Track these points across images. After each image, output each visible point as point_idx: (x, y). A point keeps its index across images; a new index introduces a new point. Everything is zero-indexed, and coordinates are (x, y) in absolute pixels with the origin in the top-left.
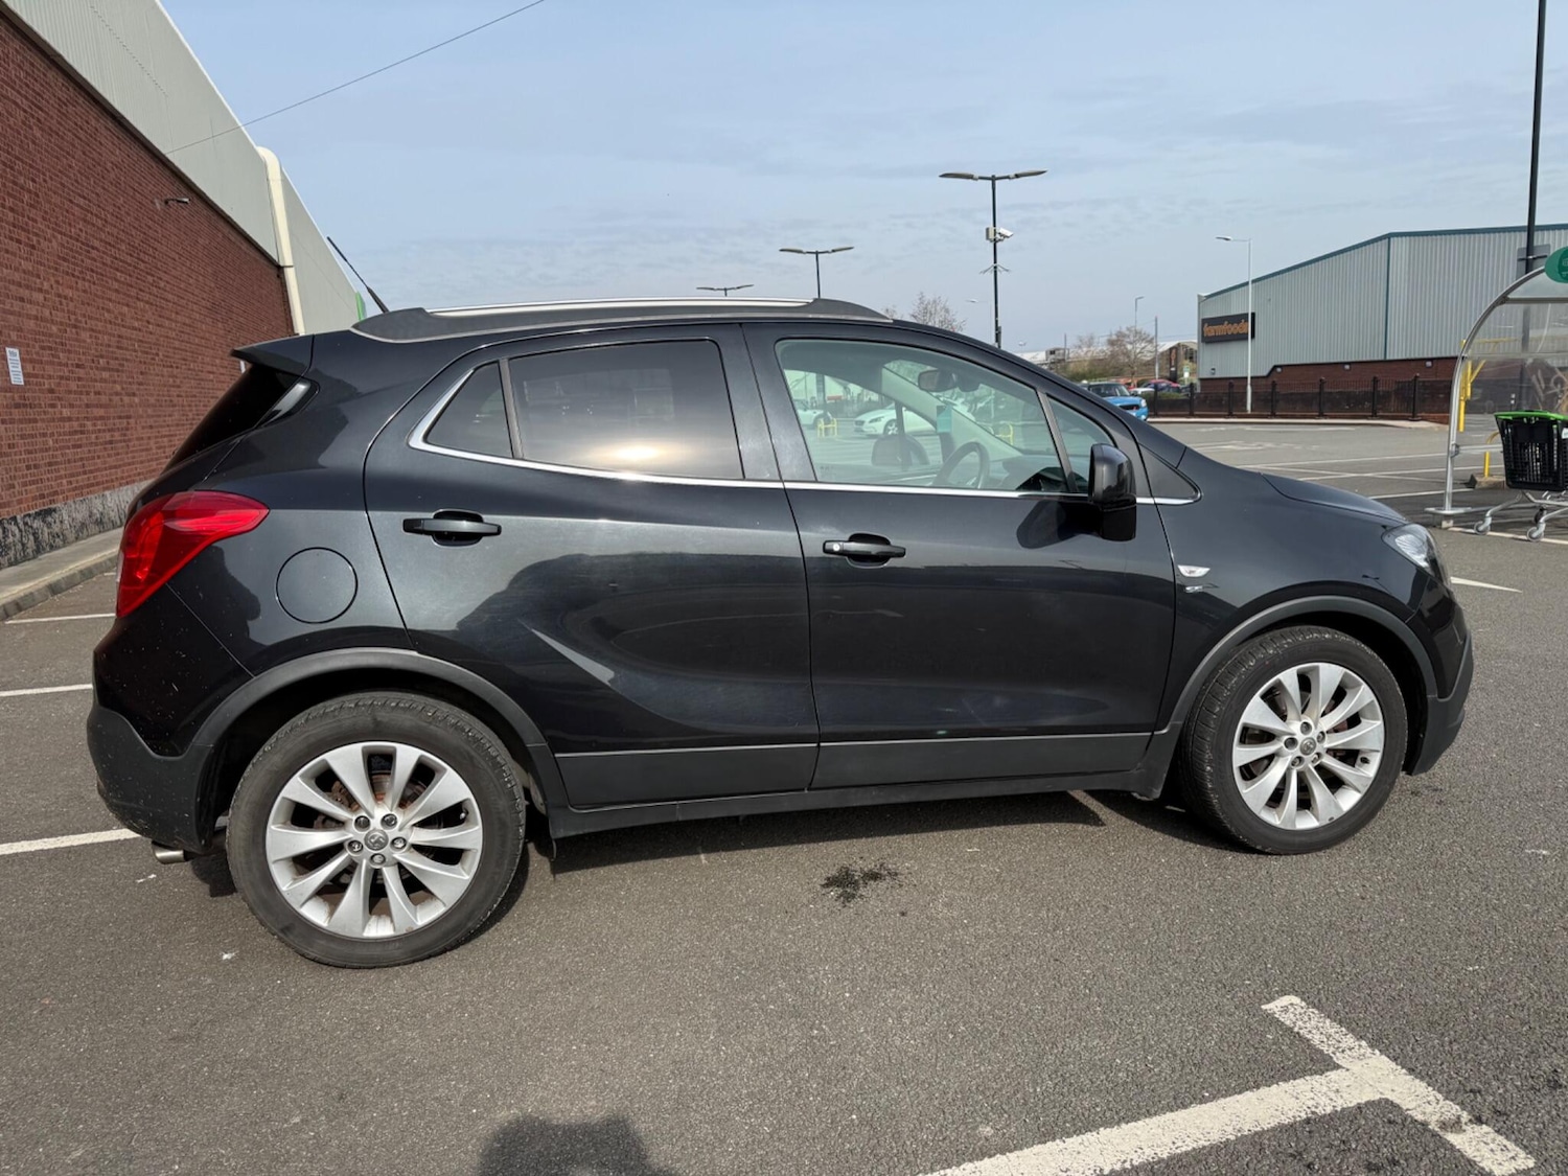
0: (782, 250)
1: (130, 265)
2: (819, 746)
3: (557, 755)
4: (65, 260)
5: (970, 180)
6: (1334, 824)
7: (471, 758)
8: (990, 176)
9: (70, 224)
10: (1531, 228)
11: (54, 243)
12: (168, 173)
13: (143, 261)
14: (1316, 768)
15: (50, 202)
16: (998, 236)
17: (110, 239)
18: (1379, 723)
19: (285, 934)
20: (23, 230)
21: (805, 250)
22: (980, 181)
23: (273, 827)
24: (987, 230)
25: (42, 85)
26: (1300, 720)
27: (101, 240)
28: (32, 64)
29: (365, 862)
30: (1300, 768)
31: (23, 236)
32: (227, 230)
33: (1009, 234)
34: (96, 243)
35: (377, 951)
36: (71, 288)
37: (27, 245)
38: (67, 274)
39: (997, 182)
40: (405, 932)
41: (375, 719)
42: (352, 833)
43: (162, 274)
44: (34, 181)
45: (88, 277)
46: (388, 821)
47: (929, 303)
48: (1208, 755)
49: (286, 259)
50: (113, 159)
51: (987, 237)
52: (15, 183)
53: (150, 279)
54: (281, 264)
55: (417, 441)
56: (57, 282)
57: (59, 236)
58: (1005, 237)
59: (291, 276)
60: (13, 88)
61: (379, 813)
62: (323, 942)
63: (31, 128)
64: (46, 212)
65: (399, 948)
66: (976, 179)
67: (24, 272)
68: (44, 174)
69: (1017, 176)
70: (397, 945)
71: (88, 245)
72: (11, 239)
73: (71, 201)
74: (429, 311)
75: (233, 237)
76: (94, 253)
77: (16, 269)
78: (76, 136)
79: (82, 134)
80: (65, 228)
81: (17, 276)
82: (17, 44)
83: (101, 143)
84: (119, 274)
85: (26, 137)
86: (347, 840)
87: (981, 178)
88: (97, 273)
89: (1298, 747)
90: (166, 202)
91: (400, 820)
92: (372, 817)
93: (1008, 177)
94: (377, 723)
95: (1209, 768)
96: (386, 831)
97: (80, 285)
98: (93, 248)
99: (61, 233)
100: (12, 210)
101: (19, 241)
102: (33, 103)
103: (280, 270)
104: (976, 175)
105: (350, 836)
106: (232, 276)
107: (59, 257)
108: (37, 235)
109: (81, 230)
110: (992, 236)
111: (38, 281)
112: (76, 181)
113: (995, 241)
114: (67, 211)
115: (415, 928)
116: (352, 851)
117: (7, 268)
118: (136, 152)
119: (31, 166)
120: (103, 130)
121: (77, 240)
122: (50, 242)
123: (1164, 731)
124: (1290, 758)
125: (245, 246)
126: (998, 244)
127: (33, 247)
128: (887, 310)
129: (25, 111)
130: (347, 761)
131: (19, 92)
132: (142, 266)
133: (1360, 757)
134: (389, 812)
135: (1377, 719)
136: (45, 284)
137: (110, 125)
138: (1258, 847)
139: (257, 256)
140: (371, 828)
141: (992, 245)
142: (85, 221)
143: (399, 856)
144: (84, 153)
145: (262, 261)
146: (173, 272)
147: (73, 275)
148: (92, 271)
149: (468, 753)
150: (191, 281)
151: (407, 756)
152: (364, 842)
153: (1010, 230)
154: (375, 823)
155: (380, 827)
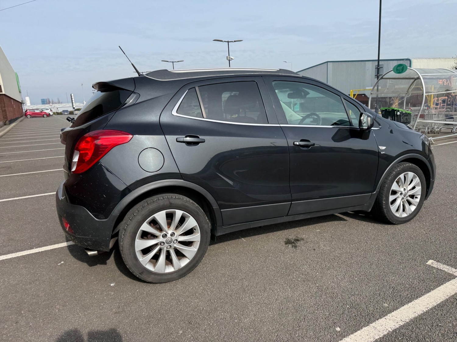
0: (162, 61)
2: (291, 203)
3: (221, 210)
5: (222, 42)
6: (410, 215)
7: (198, 213)
8: (227, 41)
10: (379, 60)
14: (406, 200)
16: (230, 59)
18: (420, 187)
19: (141, 275)
21: (169, 61)
22: (224, 42)
23: (137, 240)
24: (227, 57)
26: (403, 188)
29: (165, 248)
30: (403, 200)
33: (233, 58)
35: (169, 277)
39: (229, 43)
40: (177, 269)
41: (170, 202)
42: (161, 239)
46: (172, 235)
48: (384, 199)
51: (227, 59)
55: (174, 112)
58: (232, 59)
61: (170, 232)
62: (153, 276)
65: (176, 275)
69: (235, 41)
70: (175, 274)
74: (169, 71)
86: (159, 242)
87: (225, 41)
89: (403, 195)
91: (176, 234)
92: (168, 233)
93: (232, 42)
94: (171, 204)
95: (384, 202)
96: (172, 238)
104: (223, 40)
105: (161, 240)
110: (228, 59)
113: (229, 60)
115: (180, 268)
116: (161, 245)
123: (375, 192)
124: (401, 198)
126: (230, 61)
130: (161, 217)
133: (415, 197)
134: (173, 232)
135: (420, 186)
138: (394, 223)
140: (168, 237)
141: (228, 61)
143: (175, 245)
149: (197, 211)
151: (179, 213)
152: (165, 242)
153: (234, 57)
154: (169, 235)
155: (170, 237)
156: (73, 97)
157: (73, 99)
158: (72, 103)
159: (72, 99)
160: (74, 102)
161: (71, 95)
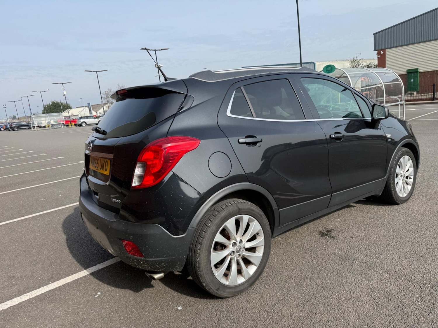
0: (85, 71)
2: (332, 195)
3: (279, 210)
6: (409, 194)
7: (261, 215)
8: (154, 49)
10: (301, 63)
14: (405, 181)
16: (159, 66)
19: (218, 291)
21: (93, 71)
23: (212, 253)
26: (402, 170)
29: (235, 258)
30: (403, 182)
33: (162, 66)
35: (242, 288)
40: (248, 279)
41: (238, 208)
42: (231, 249)
46: (241, 242)
48: (392, 182)
51: (156, 67)
58: (161, 67)
61: (238, 239)
62: (228, 290)
65: (247, 285)
66: (150, 50)
69: (162, 50)
70: (247, 284)
74: (213, 71)
86: (230, 252)
87: (152, 50)
89: (403, 177)
91: (243, 241)
92: (237, 241)
93: (159, 50)
95: (392, 185)
96: (241, 245)
110: (157, 66)
115: (250, 277)
116: (231, 255)
123: (386, 177)
124: (402, 180)
130: (231, 224)
133: (410, 177)
134: (241, 239)
135: (412, 168)
138: (399, 203)
140: (237, 246)
143: (243, 253)
151: (246, 218)
152: (235, 251)
153: (162, 65)
154: (238, 243)
155: (239, 245)
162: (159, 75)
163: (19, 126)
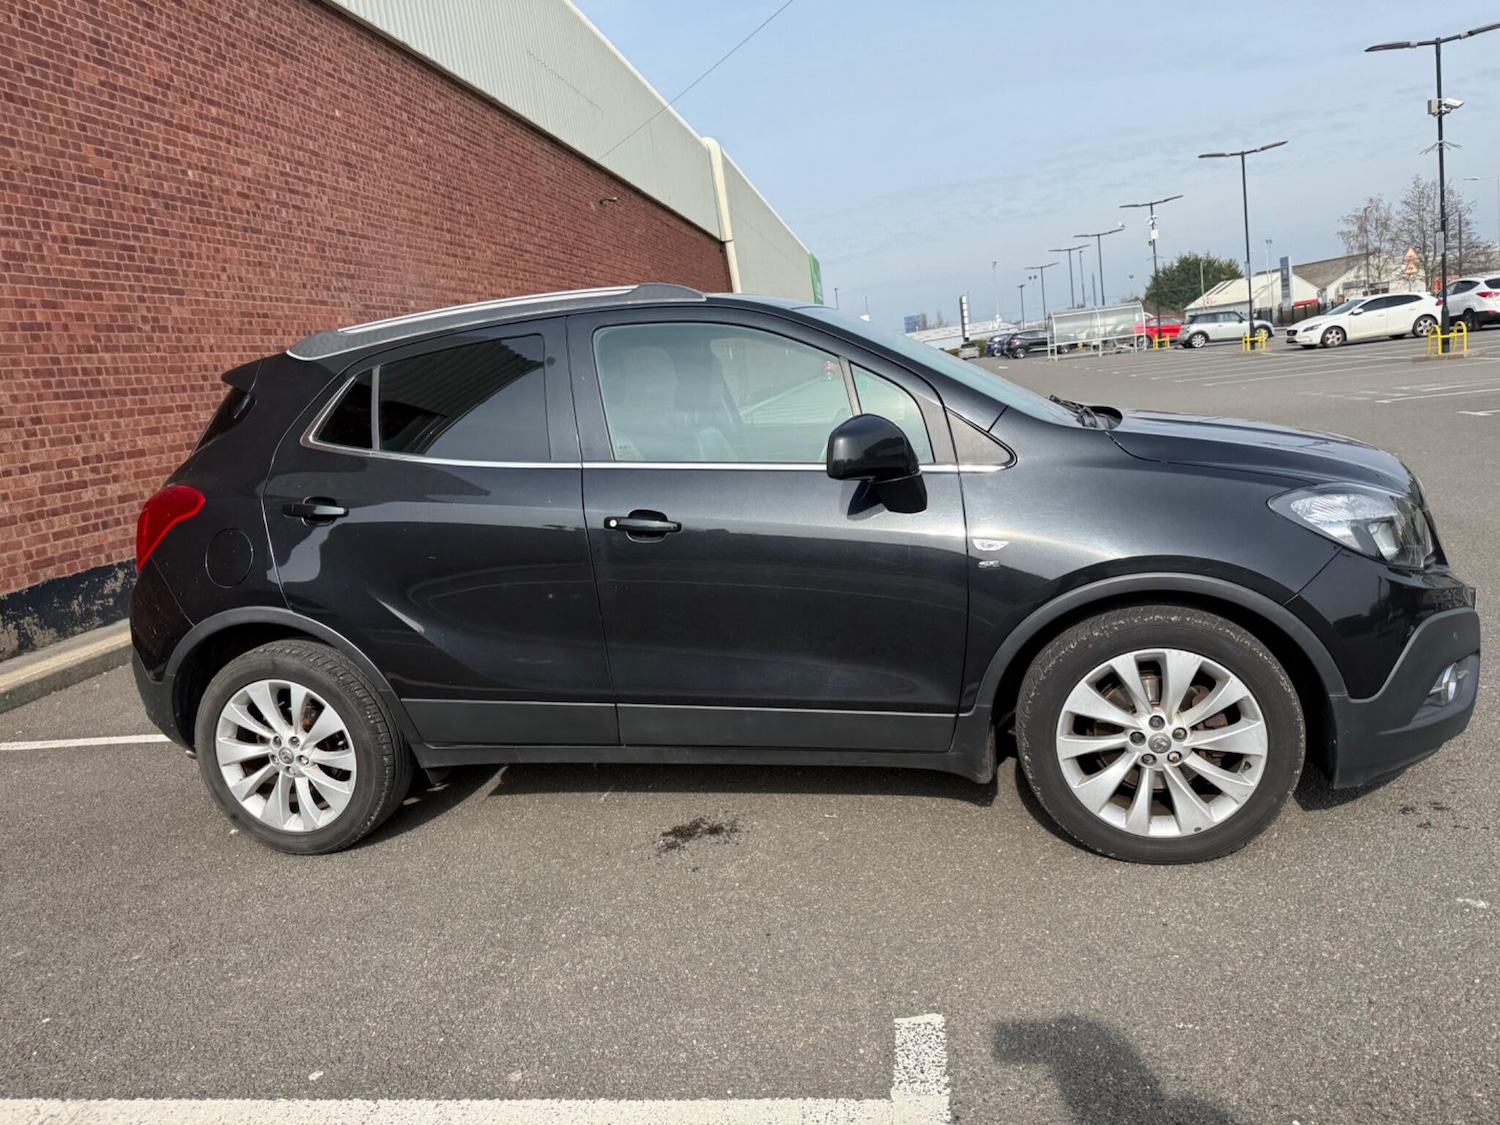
0: (1201, 157)
1: (563, 261)
2: (614, 705)
3: (402, 700)
4: (498, 265)
5: (1406, 49)
6: (1201, 836)
8: (1433, 40)
9: (504, 235)
11: (489, 253)
12: (604, 177)
13: (576, 256)
14: (1176, 769)
15: (485, 220)
16: (1444, 108)
17: (544, 243)
20: (459, 245)
21: (1228, 153)
22: (1418, 47)
23: (223, 740)
24: (1430, 103)
25: (481, 126)
26: (1150, 714)
27: (534, 244)
28: (472, 111)
29: (284, 772)
31: (459, 251)
32: (665, 217)
33: (1458, 103)
34: (530, 248)
36: (505, 287)
37: (462, 257)
38: (501, 276)
39: (1443, 45)
40: (311, 829)
41: (277, 663)
43: (595, 265)
44: (470, 205)
45: (521, 276)
46: (294, 742)
47: (1426, 186)
49: (727, 234)
50: (548, 174)
51: (1430, 112)
52: (453, 210)
53: (583, 270)
54: (723, 240)
56: (491, 284)
57: (493, 247)
58: (1452, 107)
59: (730, 248)
60: (453, 133)
61: (287, 734)
62: (259, 830)
63: (469, 162)
64: (481, 229)
66: (1413, 47)
67: (460, 279)
68: (480, 198)
69: (1471, 34)
70: (308, 840)
71: (521, 250)
72: (448, 254)
73: (506, 216)
75: (673, 222)
76: (527, 256)
77: (452, 278)
78: (512, 162)
79: (517, 159)
80: (499, 239)
81: (453, 284)
82: (457, 97)
83: (536, 163)
84: (551, 270)
85: (464, 171)
86: (269, 754)
87: (1420, 44)
88: (530, 272)
89: (1147, 743)
90: (601, 203)
91: (303, 741)
92: (283, 738)
93: (1459, 37)
94: (277, 666)
95: (1026, 757)
96: (293, 749)
97: (513, 284)
98: (526, 252)
99: (495, 244)
100: (449, 231)
101: (455, 256)
102: (471, 142)
103: (722, 244)
104: (1414, 41)
105: (271, 750)
106: (670, 257)
107: (493, 263)
108: (472, 248)
109: (515, 238)
110: (1435, 109)
111: (472, 285)
112: (512, 199)
113: (1440, 115)
114: (502, 225)
117: (443, 278)
118: (571, 164)
119: (468, 193)
120: (540, 153)
121: (511, 247)
122: (484, 251)
123: (970, 714)
124: (1138, 755)
125: (685, 229)
126: (1444, 118)
127: (469, 258)
128: (1371, 200)
129: (464, 150)
130: (261, 694)
131: (459, 136)
132: (575, 260)
133: (1236, 760)
134: (295, 734)
135: (1258, 719)
136: (479, 287)
137: (546, 146)
139: (698, 235)
140: (283, 746)
141: (1436, 119)
142: (519, 230)
143: (305, 770)
144: (520, 174)
145: (704, 239)
146: (607, 262)
147: (507, 277)
148: (525, 270)
150: (626, 267)
151: (299, 692)
153: (1459, 99)
154: (286, 743)
155: (289, 746)
156: (965, 307)
157: (966, 314)
158: (963, 325)
159: (962, 311)
160: (966, 320)
161: (961, 300)
162: (1441, 145)
163: (1031, 344)
